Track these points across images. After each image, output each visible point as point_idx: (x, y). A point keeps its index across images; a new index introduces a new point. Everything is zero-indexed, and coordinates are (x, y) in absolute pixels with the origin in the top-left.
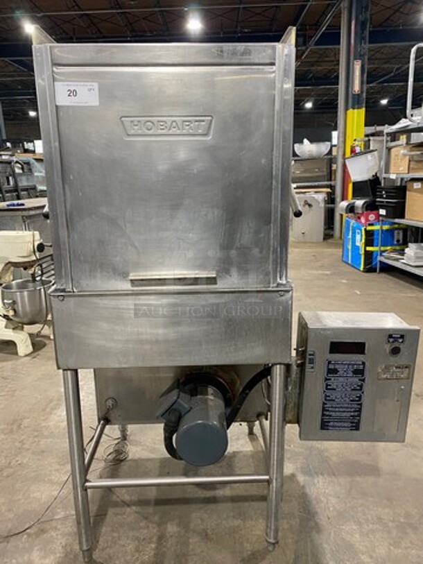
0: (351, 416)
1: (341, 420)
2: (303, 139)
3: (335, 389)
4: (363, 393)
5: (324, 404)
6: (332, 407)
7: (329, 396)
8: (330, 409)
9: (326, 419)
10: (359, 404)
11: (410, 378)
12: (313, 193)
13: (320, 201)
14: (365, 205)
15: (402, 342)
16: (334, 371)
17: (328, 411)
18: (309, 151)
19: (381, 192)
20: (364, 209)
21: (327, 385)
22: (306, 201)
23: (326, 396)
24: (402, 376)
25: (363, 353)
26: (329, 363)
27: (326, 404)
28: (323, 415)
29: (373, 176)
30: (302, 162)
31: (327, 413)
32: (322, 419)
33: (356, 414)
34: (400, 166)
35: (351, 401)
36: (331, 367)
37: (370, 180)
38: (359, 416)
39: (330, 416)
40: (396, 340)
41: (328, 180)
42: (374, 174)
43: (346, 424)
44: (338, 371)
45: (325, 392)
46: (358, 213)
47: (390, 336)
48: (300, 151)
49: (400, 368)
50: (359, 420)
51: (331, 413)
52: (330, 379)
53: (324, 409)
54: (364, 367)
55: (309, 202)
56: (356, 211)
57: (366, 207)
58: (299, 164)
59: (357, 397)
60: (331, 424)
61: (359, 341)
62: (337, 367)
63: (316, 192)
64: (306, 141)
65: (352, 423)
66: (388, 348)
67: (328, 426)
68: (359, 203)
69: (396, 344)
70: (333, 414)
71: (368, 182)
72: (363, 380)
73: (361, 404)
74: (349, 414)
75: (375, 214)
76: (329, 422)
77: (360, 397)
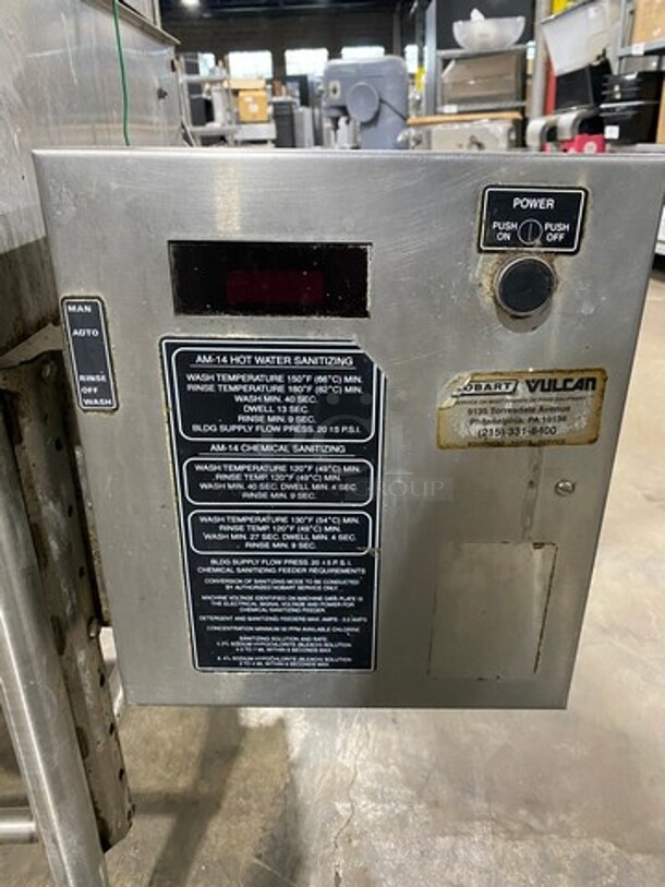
0: (330, 612)
1: (285, 627)
2: (471, 10)
3: (235, 496)
4: (371, 509)
5: (194, 561)
6: (235, 576)
7: (213, 528)
8: (228, 583)
9: (218, 624)
10: (356, 562)
11: (602, 438)
12: (486, 121)
13: (498, 136)
14: (579, 122)
15: (568, 240)
16: (221, 408)
17: (220, 590)
18: (482, 35)
19: (612, 88)
20: (576, 131)
21: (196, 478)
22: (472, 138)
23: (200, 528)
24: (562, 428)
25: (353, 304)
26: (186, 362)
27: (206, 561)
28: (199, 608)
29: (599, 58)
30: (468, 61)
31: (218, 600)
32: (200, 628)
33: (350, 601)
34: (655, 27)
35: (320, 545)
36: (200, 384)
37: (591, 68)
38: (364, 608)
39: (234, 611)
40: (530, 225)
41: (517, 99)
42: (600, 52)
43: (307, 645)
44: (239, 408)
45: (188, 508)
46: (563, 142)
47: (500, 204)
48: (465, 36)
49: (552, 386)
50: (366, 628)
51: (234, 601)
52: (206, 447)
53: (198, 585)
54: (367, 386)
55: (480, 140)
56: (560, 137)
57: (581, 125)
58: (463, 67)
59: (345, 529)
60: (244, 643)
61: (329, 238)
62: (231, 383)
63: (492, 120)
64: (476, 14)
65: (332, 637)
66: (487, 272)
67: (231, 651)
68: (567, 119)
69: (533, 252)
70: (245, 601)
71: (588, 71)
72: (370, 451)
73: (368, 561)
74: (315, 605)
75: (596, 141)
76: (234, 636)
77: (360, 531)
